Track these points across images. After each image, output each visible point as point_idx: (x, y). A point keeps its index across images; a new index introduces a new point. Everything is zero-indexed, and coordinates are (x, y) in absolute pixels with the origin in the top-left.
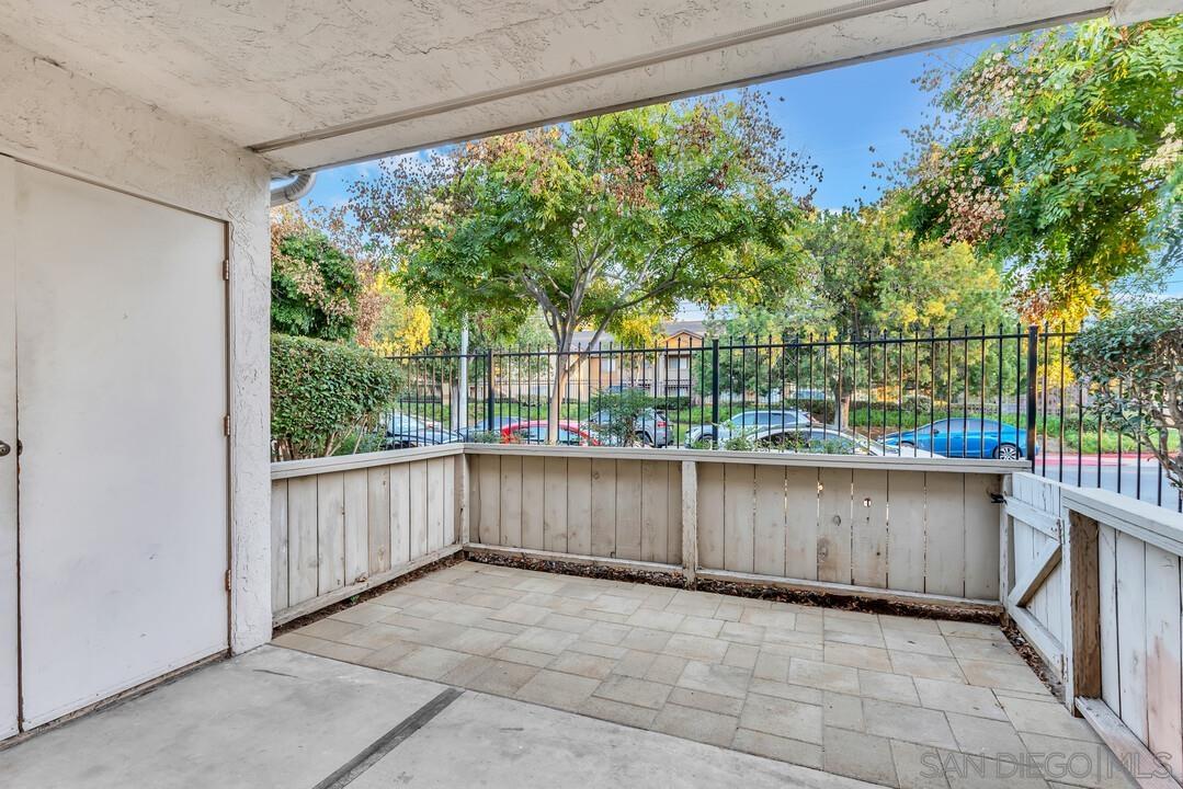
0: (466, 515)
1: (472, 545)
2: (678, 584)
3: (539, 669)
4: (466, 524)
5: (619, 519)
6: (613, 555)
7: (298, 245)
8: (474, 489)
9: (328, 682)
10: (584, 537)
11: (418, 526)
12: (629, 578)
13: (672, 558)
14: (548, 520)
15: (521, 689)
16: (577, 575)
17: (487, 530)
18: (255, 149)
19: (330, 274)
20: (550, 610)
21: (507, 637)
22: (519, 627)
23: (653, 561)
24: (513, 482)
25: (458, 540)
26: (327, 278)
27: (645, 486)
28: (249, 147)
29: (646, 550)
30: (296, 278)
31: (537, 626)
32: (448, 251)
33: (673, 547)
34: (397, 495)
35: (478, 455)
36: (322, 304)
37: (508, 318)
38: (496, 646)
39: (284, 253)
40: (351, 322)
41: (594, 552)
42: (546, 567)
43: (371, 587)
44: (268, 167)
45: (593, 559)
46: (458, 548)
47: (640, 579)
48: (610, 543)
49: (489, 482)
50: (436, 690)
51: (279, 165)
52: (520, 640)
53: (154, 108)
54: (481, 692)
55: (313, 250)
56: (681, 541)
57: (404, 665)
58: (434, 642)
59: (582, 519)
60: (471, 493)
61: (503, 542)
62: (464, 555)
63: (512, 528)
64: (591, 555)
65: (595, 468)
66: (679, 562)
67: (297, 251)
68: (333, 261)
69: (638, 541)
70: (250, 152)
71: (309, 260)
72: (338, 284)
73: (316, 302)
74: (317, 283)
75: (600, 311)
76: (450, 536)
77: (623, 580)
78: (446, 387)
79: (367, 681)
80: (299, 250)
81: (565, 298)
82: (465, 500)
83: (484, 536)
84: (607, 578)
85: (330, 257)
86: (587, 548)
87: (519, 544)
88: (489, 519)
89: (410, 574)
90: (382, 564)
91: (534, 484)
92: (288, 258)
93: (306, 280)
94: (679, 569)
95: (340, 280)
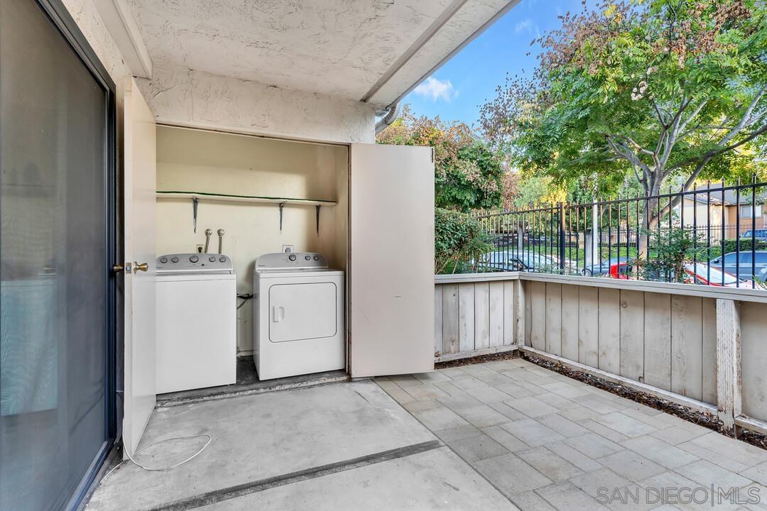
0: (521, 324)
1: (525, 348)
2: (715, 426)
3: (508, 451)
4: (521, 331)
5: (647, 347)
6: (640, 379)
7: (466, 152)
8: (528, 307)
9: (379, 410)
10: (613, 359)
11: (481, 326)
12: (659, 405)
13: (706, 396)
14: (583, 339)
15: (482, 461)
16: (606, 389)
17: (536, 338)
18: (364, 100)
19: (484, 167)
20: (556, 411)
21: (504, 419)
22: (520, 416)
23: (685, 395)
24: (555, 304)
25: (515, 342)
26: (483, 169)
27: (676, 320)
28: (361, 100)
29: (677, 383)
30: (464, 172)
31: (535, 419)
32: (536, 136)
33: (708, 385)
34: (464, 303)
35: (530, 281)
36: (479, 185)
37: (609, 178)
38: (492, 423)
39: (459, 158)
40: (500, 194)
41: (622, 373)
42: (580, 377)
43: (441, 361)
44: (373, 109)
45: (619, 378)
46: (514, 348)
47: (671, 409)
48: (638, 367)
49: (538, 302)
50: (428, 437)
51: (379, 106)
52: (512, 426)
53: (315, 93)
54: (453, 450)
55: (475, 153)
56: (716, 381)
57: (425, 415)
58: (453, 407)
59: (610, 341)
60: (526, 309)
61: (547, 350)
62: (519, 354)
63: (554, 339)
64: (620, 375)
65: (623, 298)
66: (714, 403)
67: (466, 155)
68: (486, 158)
69: (668, 372)
70: (363, 103)
71: (471, 160)
72: (489, 172)
73: (477, 184)
74: (477, 173)
75: (695, 160)
76: (509, 337)
77: (650, 405)
78: (581, 235)
79: (397, 417)
80: (467, 155)
81: (651, 155)
82: (521, 313)
83: (534, 343)
84: (633, 400)
85: (485, 156)
86: (616, 368)
87: (559, 353)
88: (538, 330)
89: (474, 358)
90: (453, 348)
91: (571, 307)
92: (461, 160)
93: (469, 171)
94: (713, 410)
95: (490, 169)
